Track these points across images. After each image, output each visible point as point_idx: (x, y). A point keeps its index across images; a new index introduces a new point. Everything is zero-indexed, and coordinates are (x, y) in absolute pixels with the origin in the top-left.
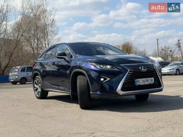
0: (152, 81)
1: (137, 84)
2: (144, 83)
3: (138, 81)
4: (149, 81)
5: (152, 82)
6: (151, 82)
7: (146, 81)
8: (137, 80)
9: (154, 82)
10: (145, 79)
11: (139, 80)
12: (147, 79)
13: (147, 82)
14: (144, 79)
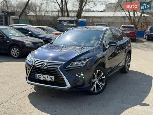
0: (52, 78)
1: (37, 78)
2: (43, 78)
3: (38, 75)
4: (48, 78)
5: (52, 80)
6: (51, 80)
7: (45, 78)
9: (53, 80)
10: (45, 75)
11: (39, 75)
12: (47, 76)
14: (43, 75)
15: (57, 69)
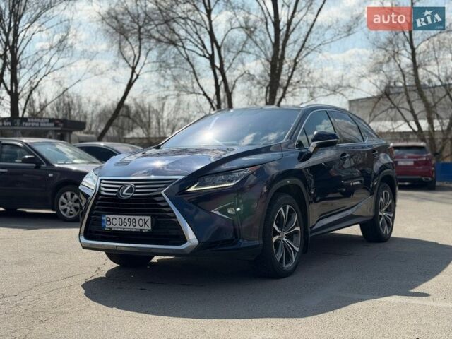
0: (146, 223)
1: (107, 227)
2: (123, 226)
3: (108, 219)
4: (137, 223)
5: (147, 228)
6: (143, 227)
7: (126, 221)
8: (107, 216)
9: (150, 228)
10: (128, 217)
11: (111, 217)
12: (132, 217)
13: (132, 226)
14: (123, 217)
15: (161, 195)
